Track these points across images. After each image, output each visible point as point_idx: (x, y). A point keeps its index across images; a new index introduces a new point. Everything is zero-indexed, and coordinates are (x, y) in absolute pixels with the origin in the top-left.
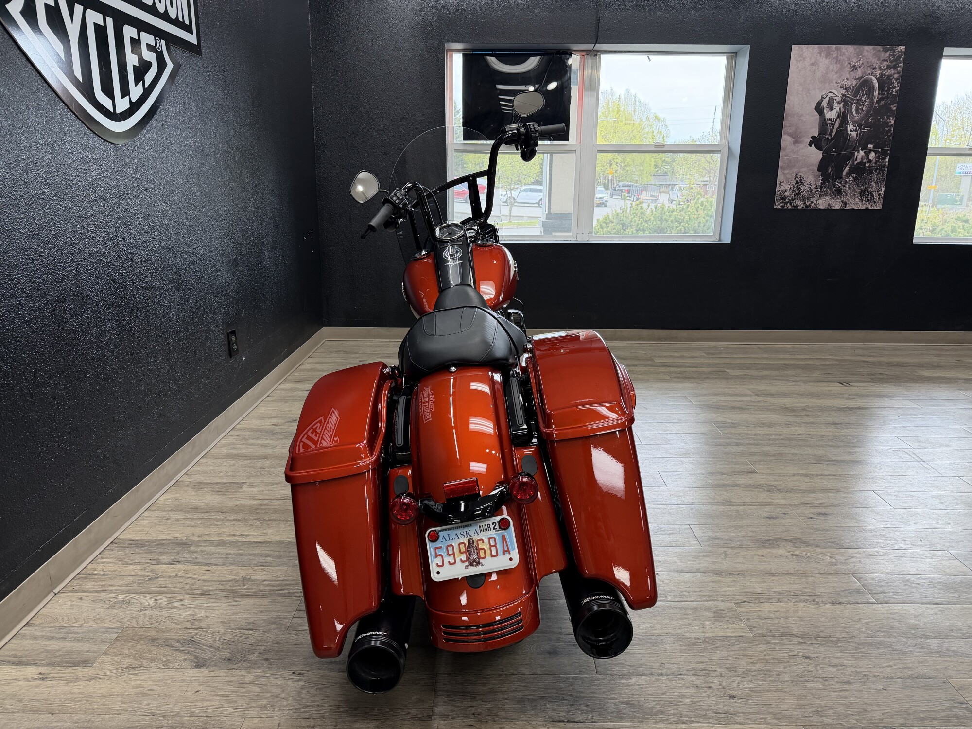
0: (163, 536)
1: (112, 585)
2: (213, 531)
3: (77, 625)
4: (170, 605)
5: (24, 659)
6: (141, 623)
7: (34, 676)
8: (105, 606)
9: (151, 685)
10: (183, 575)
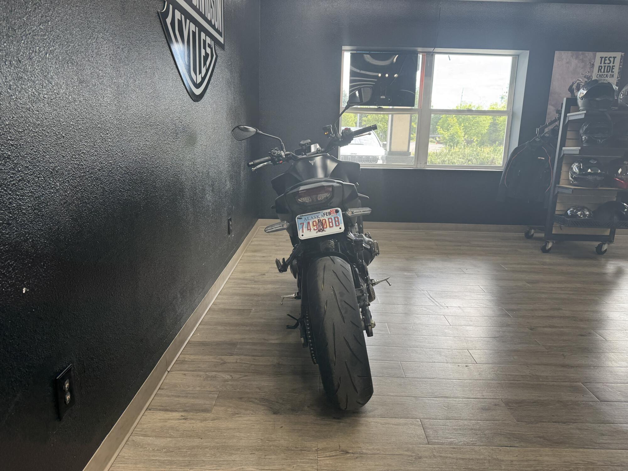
0: (217, 339)
1: (200, 367)
2: (246, 336)
3: (190, 389)
4: (241, 379)
5: (168, 408)
6: (229, 389)
7: (178, 417)
8: (202, 379)
9: (252, 423)
10: (240, 362)
